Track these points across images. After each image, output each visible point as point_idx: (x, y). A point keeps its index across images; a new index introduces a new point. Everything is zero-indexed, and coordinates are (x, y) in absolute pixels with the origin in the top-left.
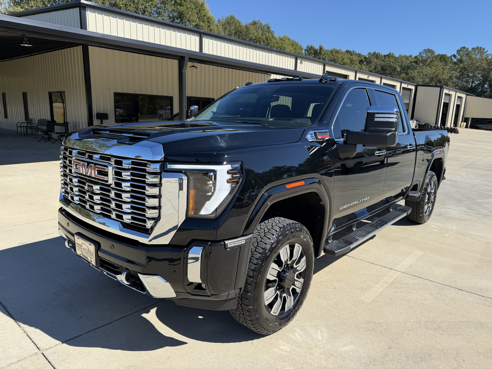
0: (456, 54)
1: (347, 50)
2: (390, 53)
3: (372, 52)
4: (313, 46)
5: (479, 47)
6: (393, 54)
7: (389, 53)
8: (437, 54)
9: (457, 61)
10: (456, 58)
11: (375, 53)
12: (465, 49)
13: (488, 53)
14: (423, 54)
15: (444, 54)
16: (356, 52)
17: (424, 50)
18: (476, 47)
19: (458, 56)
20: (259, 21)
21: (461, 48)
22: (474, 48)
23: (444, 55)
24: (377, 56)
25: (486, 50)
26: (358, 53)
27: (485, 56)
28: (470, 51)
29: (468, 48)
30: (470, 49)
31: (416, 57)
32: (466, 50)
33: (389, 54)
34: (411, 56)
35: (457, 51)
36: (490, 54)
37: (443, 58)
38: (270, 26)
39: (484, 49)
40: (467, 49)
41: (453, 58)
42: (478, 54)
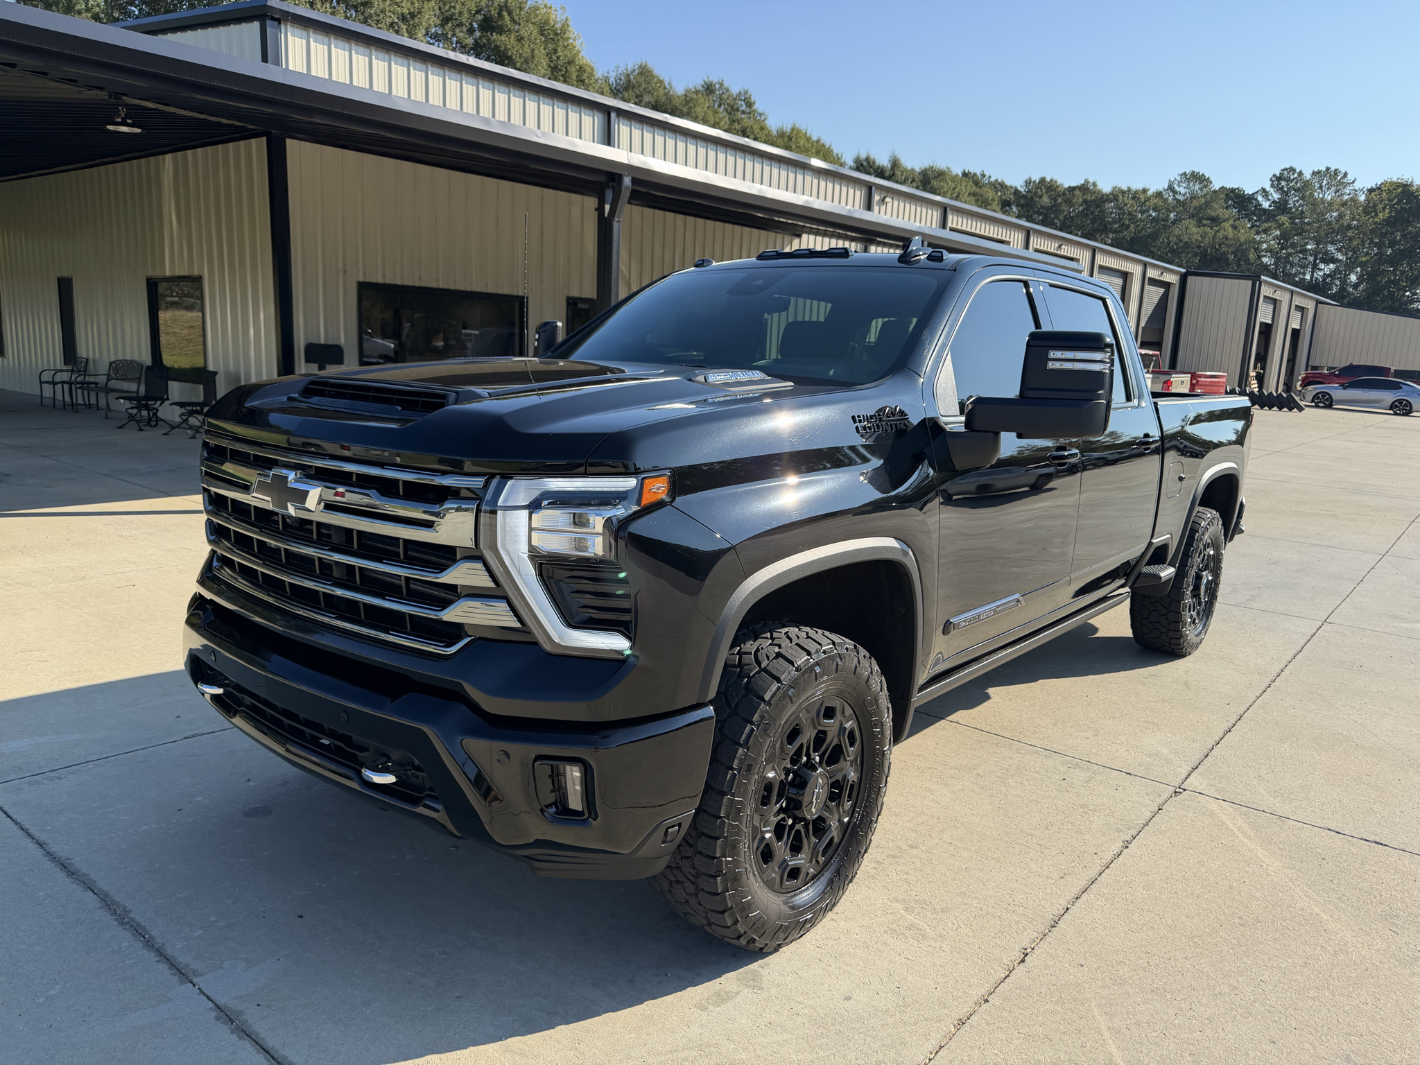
0: (1268, 188)
1: (964, 171)
2: (1087, 182)
3: (1036, 178)
4: (872, 157)
5: (1333, 169)
6: (1094, 184)
7: (1083, 182)
8: (1216, 186)
9: (1270, 206)
10: (1269, 200)
11: (1043, 180)
12: (1293, 174)
13: (1357, 186)
14: (1179, 186)
15: (1237, 187)
16: (990, 177)
17: (1181, 175)
18: (1324, 169)
19: (1273, 193)
20: (721, 84)
21: (1283, 170)
22: (1319, 172)
23: (1236, 189)
24: (1047, 186)
25: (1350, 178)
26: (997, 180)
27: (1349, 194)
28: (1308, 179)
29: (1300, 172)
30: (1307, 175)
31: (1159, 194)
32: (1296, 175)
33: (1083, 185)
34: (1145, 191)
35: (1271, 180)
36: (1362, 190)
37: (1239, 200)
38: (752, 97)
39: (1345, 175)
40: (1301, 173)
41: (1260, 198)
42: (1328, 189)
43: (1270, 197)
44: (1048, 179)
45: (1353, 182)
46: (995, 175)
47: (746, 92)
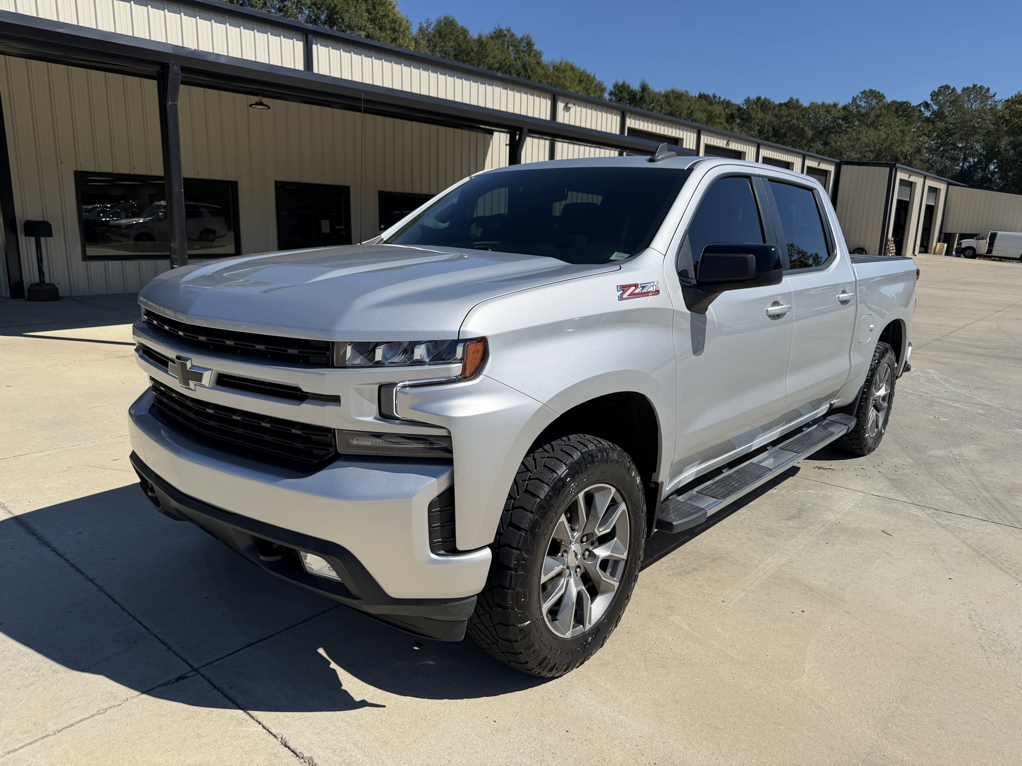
0: (929, 102)
1: (700, 93)
2: (791, 99)
3: (753, 97)
4: (627, 84)
5: (979, 86)
6: (797, 101)
7: (789, 100)
8: (889, 99)
9: (931, 115)
10: (930, 111)
11: (759, 99)
12: (948, 90)
13: (997, 98)
14: (860, 101)
15: (904, 101)
16: (720, 98)
17: (862, 93)
18: (972, 86)
19: (933, 105)
20: (508, 31)
21: (940, 88)
22: (968, 88)
23: (905, 103)
24: (763, 104)
25: (992, 92)
26: (725, 100)
27: (991, 105)
28: (959, 93)
29: (954, 88)
30: (959, 91)
31: (845, 108)
32: (950, 91)
33: (789, 102)
34: (835, 105)
35: (931, 95)
36: (1001, 101)
37: (902, 110)
38: (532, 40)
39: (988, 90)
40: (954, 90)
41: (922, 109)
42: (975, 101)
43: (931, 109)
44: (763, 98)
45: (994, 96)
46: (724, 96)
47: (528, 36)
